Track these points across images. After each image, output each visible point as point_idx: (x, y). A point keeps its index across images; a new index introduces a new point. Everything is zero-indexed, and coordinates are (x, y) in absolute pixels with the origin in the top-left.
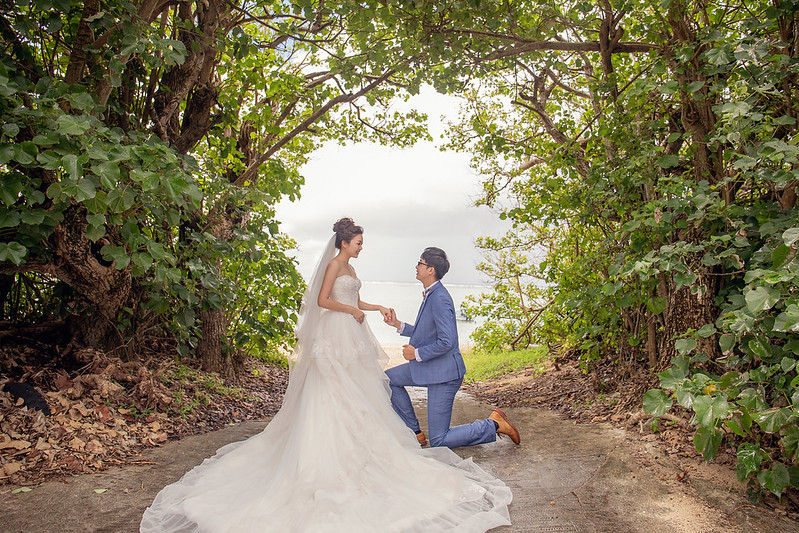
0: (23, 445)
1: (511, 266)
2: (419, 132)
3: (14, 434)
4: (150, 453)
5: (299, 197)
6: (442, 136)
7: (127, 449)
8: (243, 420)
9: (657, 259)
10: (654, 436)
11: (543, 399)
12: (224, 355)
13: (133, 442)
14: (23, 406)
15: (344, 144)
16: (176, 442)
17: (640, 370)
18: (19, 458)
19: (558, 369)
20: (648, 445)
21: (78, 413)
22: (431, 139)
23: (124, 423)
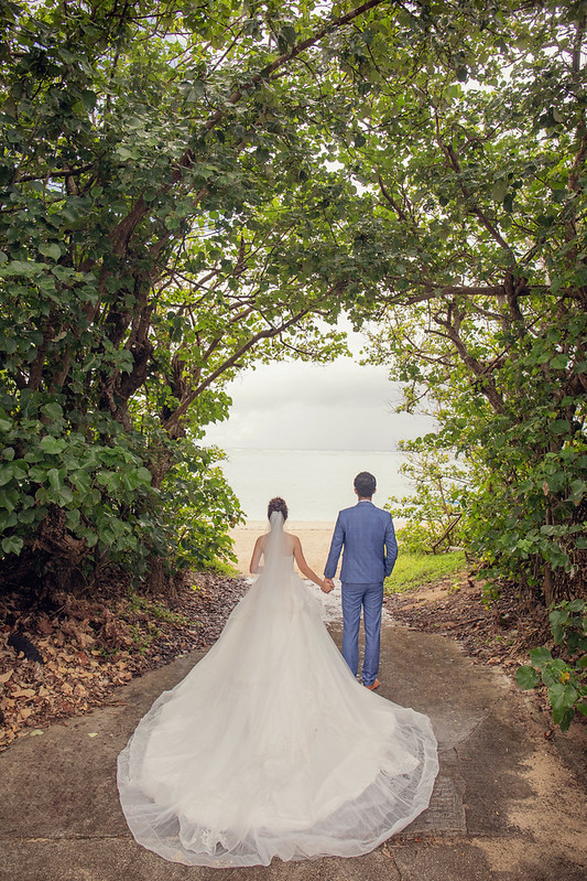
0: (30, 693)
1: (432, 468)
2: (339, 349)
3: (23, 684)
4: (120, 692)
5: (228, 417)
6: (361, 352)
7: (103, 689)
8: (189, 651)
9: (537, 538)
10: (533, 690)
11: (452, 624)
12: (167, 577)
13: (106, 682)
14: (24, 658)
15: (268, 363)
16: (139, 680)
17: (538, 607)
18: (29, 704)
19: (472, 586)
20: (526, 700)
21: (63, 660)
22: (351, 355)
23: (97, 664)
